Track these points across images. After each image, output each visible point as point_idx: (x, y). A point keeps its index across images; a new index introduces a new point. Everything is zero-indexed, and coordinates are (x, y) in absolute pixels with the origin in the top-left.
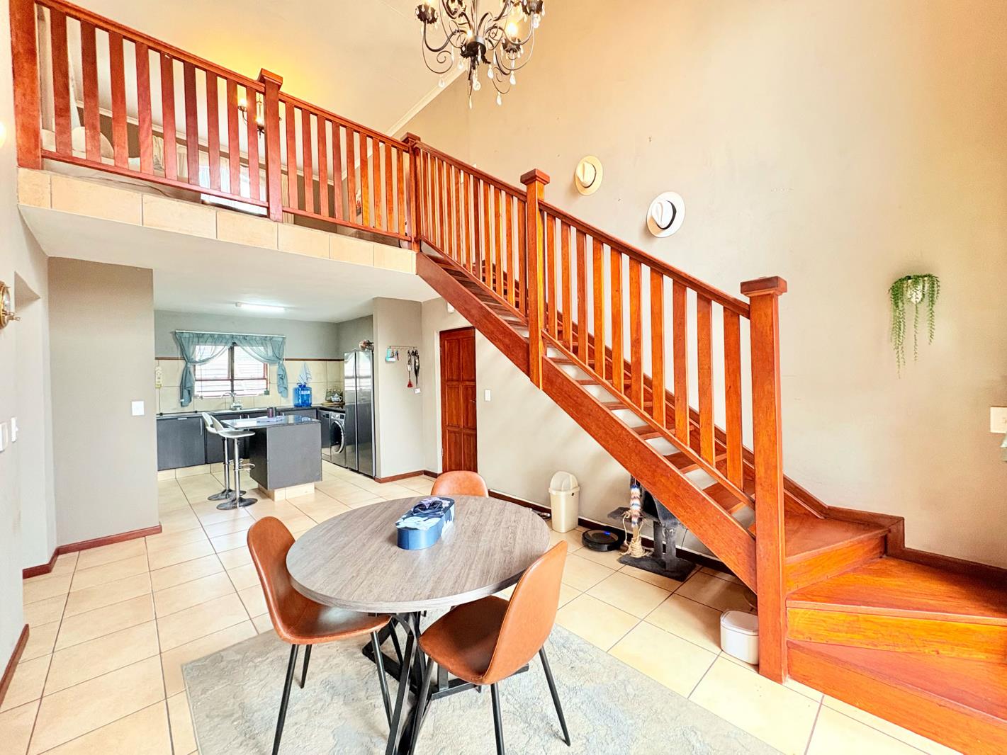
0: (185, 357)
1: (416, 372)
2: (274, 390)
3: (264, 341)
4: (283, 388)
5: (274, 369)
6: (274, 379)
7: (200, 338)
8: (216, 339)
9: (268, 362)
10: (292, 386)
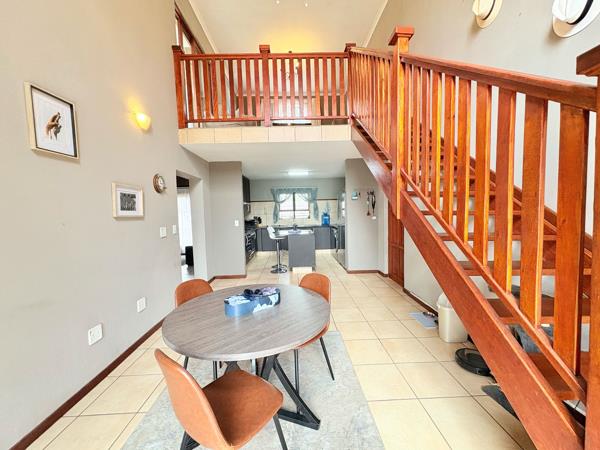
0: (275, 200)
1: (373, 206)
2: (312, 216)
3: (307, 190)
4: (316, 216)
5: (312, 205)
6: (312, 210)
7: (281, 191)
8: (287, 191)
9: (310, 201)
10: (321, 214)
